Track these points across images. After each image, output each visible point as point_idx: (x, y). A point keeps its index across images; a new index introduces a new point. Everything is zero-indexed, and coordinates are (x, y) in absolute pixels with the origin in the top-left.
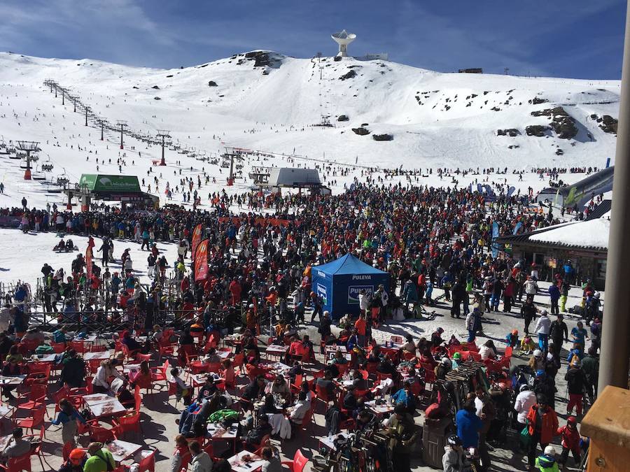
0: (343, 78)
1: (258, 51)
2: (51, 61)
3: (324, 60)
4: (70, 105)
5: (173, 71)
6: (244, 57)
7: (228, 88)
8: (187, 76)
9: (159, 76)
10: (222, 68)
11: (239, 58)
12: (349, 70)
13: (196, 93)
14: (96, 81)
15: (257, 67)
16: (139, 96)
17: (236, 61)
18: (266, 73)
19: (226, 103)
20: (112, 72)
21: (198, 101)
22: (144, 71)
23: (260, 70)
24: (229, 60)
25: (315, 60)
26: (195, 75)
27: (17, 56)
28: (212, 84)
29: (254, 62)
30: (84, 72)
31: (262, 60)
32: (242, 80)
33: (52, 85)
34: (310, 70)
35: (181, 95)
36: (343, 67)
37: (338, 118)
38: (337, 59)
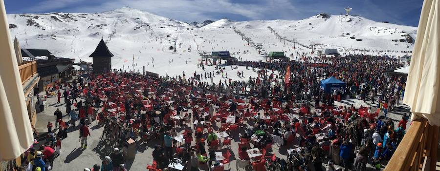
0: (348, 22)
1: (323, 13)
2: (270, 21)
4: (273, 33)
5: (300, 21)
6: (319, 15)
7: (315, 25)
8: (304, 22)
9: (296, 23)
10: (313, 19)
12: (350, 19)
13: (306, 27)
14: (280, 25)
16: (291, 29)
17: (317, 16)
18: (325, 20)
19: (314, 29)
20: (284, 22)
21: (306, 30)
22: (292, 21)
23: (324, 19)
24: (315, 16)
26: (306, 21)
27: (262, 21)
28: (310, 24)
29: (322, 17)
30: (277, 23)
31: (325, 16)
32: (318, 22)
33: (269, 28)
35: (302, 28)
36: (348, 18)
37: (346, 34)
38: (346, 16)
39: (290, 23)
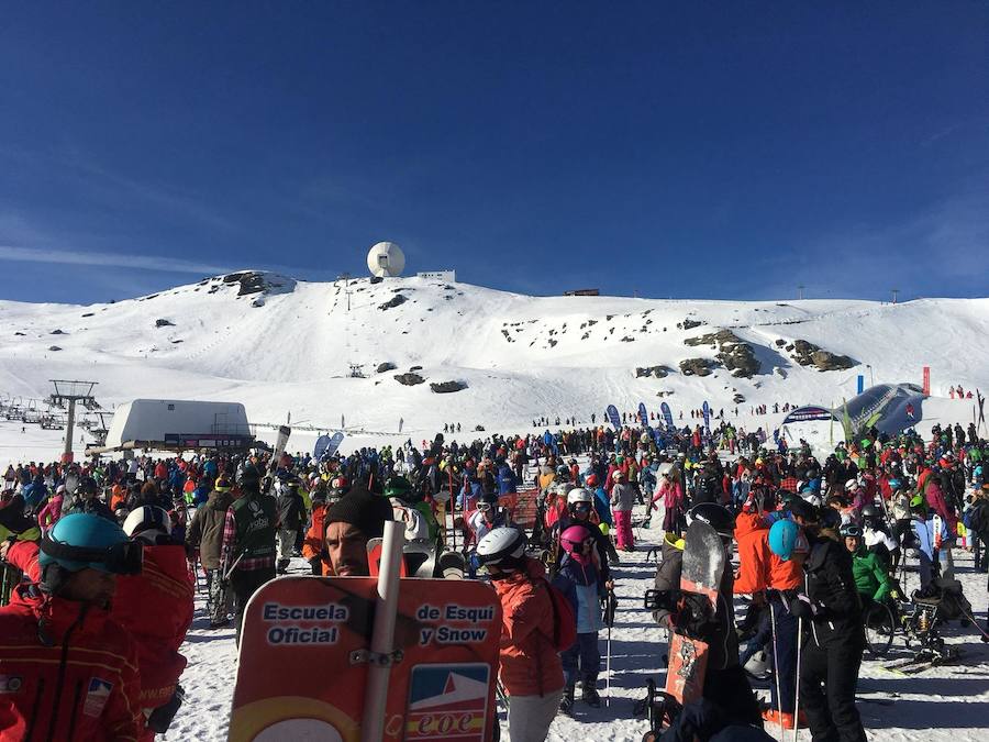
0: (385, 307)
1: (244, 272)
3: (355, 283)
5: (96, 308)
6: (221, 282)
7: (191, 328)
8: (120, 314)
9: (69, 316)
10: (181, 300)
11: (212, 283)
12: (394, 295)
15: (243, 297)
16: (24, 346)
17: (208, 287)
18: (257, 304)
21: (135, 350)
22: (43, 308)
23: (248, 299)
24: (195, 286)
25: (341, 283)
26: (136, 311)
28: (161, 323)
29: (237, 288)
31: (251, 285)
32: (215, 316)
34: (332, 298)
35: (103, 343)
36: (385, 292)
37: (377, 368)
38: (376, 280)
39: (20, 315)
